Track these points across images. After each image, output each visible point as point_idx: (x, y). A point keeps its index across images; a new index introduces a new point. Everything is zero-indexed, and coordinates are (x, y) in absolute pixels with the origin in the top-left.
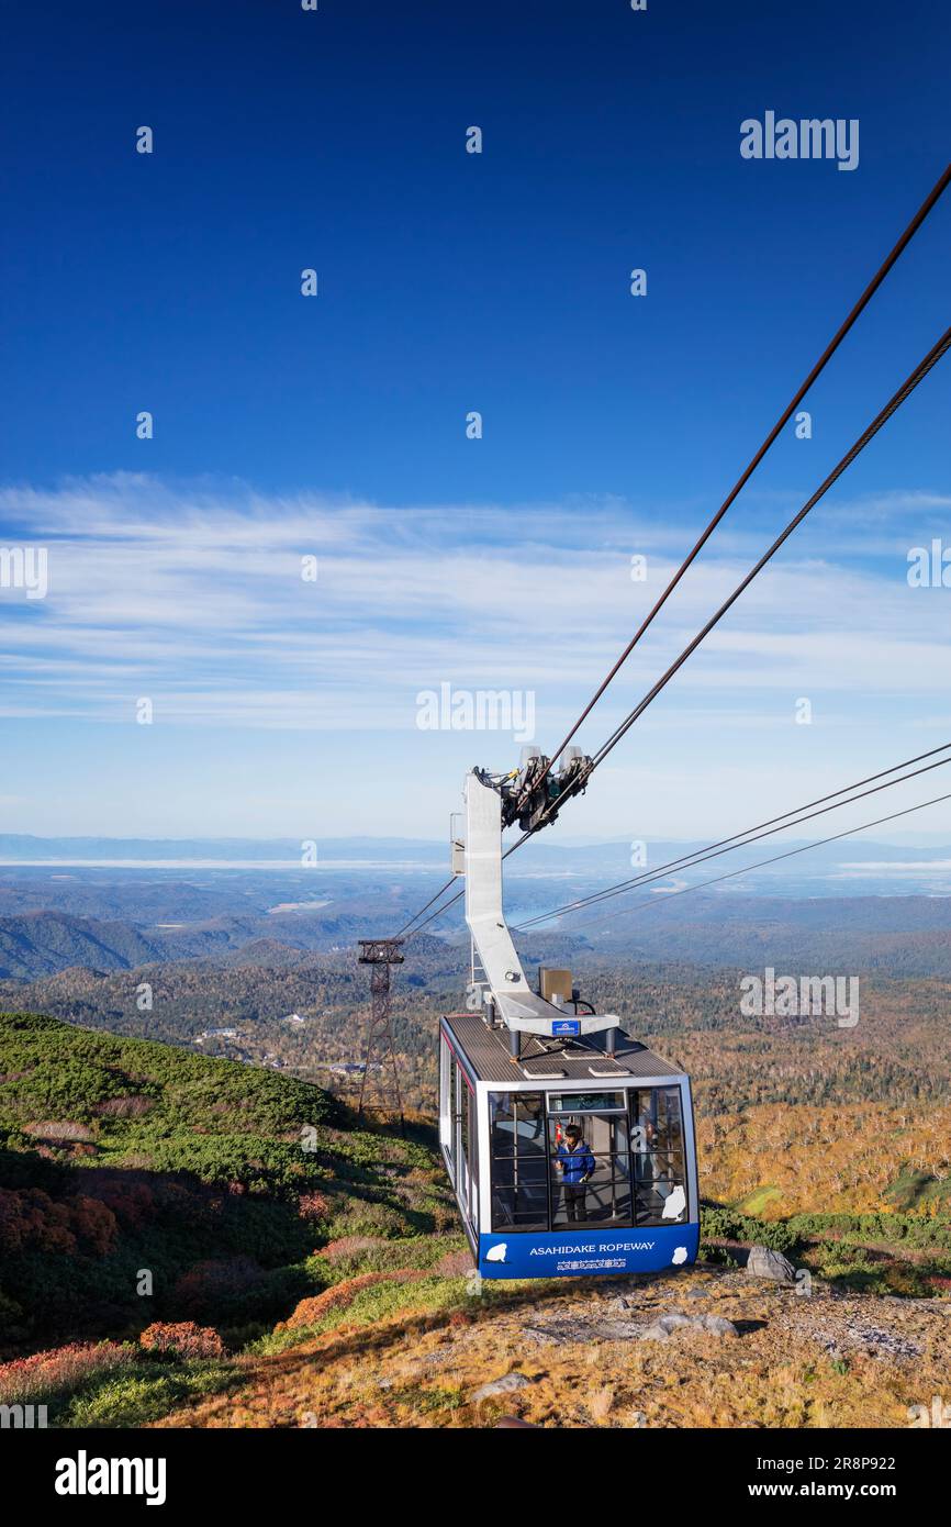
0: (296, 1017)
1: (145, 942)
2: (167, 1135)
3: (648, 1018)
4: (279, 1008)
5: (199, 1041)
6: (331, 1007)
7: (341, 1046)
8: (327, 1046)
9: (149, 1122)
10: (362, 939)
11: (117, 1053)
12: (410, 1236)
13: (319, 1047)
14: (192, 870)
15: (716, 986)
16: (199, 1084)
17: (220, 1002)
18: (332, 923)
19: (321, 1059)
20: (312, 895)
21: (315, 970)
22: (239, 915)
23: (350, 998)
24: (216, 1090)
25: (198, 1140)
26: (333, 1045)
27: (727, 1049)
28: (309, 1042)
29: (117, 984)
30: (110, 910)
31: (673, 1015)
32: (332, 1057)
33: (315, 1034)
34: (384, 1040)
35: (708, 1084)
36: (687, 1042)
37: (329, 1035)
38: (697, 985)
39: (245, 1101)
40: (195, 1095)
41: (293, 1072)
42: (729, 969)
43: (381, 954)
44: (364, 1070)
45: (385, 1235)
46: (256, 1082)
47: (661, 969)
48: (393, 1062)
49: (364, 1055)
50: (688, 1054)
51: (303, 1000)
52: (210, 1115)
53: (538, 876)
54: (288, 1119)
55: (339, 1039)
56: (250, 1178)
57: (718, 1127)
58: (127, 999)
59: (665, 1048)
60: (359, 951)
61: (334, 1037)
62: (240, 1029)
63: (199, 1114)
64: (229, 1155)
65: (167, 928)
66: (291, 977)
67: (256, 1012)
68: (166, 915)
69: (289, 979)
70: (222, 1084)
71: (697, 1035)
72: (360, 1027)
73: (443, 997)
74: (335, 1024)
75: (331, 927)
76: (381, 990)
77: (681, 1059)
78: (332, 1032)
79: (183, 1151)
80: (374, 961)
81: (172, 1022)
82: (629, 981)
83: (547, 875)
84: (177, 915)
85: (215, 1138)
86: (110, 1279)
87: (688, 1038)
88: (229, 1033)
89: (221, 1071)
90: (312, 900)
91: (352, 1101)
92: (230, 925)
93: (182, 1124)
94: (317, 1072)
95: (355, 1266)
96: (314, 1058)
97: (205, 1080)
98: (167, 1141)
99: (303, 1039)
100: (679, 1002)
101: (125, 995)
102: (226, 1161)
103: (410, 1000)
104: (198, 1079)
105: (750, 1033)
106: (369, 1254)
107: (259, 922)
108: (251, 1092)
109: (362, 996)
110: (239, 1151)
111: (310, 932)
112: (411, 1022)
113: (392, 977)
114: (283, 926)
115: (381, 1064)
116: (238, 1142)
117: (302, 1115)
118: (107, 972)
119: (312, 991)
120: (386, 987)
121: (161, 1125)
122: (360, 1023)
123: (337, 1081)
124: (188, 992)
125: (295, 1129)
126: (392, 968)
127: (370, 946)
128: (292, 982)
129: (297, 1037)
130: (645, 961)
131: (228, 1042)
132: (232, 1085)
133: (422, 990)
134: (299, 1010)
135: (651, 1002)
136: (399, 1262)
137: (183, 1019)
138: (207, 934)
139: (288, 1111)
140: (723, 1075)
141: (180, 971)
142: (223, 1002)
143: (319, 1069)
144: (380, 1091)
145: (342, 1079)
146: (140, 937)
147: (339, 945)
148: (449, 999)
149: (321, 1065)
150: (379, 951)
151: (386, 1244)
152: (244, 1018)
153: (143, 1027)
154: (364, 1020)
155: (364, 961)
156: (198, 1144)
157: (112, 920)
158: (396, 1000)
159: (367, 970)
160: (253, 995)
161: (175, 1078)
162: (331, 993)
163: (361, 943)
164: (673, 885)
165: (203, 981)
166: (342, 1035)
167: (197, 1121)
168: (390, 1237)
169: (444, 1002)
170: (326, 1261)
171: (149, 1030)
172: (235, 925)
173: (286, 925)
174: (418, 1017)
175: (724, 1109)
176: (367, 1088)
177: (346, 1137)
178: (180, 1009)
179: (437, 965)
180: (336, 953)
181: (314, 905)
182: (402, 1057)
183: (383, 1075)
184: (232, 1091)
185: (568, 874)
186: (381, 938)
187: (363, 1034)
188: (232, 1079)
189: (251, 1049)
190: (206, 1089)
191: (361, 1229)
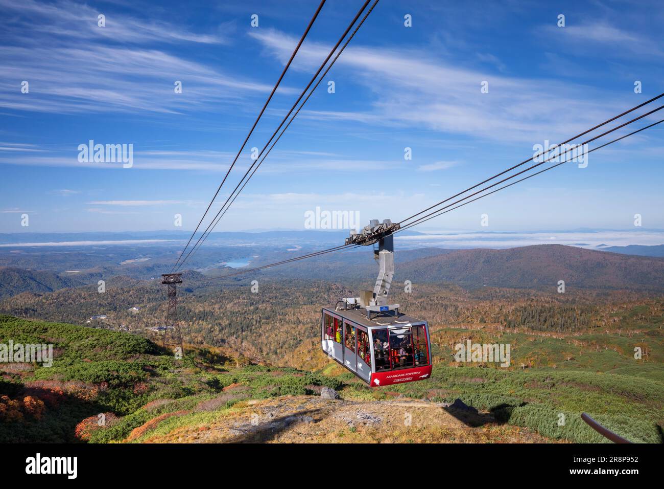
0: (134, 308)
1: (60, 279)
2: (71, 364)
3: (286, 301)
4: (127, 305)
5: (88, 322)
6: (151, 303)
7: (156, 319)
8: (149, 320)
9: (62, 359)
10: (164, 274)
11: (46, 330)
12: (184, 397)
13: (145, 320)
14: (83, 246)
15: (313, 287)
16: (87, 340)
17: (98, 304)
18: (151, 268)
19: (146, 326)
20: (141, 256)
21: (143, 288)
22: (107, 266)
23: (159, 299)
24: (95, 342)
25: (85, 365)
26: (152, 319)
27: (316, 312)
28: (140, 319)
29: (47, 299)
30: (42, 265)
31: (296, 299)
32: (152, 324)
33: (143, 315)
34: (174, 316)
35: (310, 325)
36: (301, 310)
37: (150, 315)
38: (305, 287)
39: (109, 346)
40: (85, 345)
41: (134, 332)
42: (318, 280)
43: (172, 280)
44: (165, 329)
45: (173, 397)
46: (114, 338)
47: (291, 282)
48: (178, 325)
49: (166, 323)
50: (301, 314)
51: (138, 301)
52: (93, 354)
53: (241, 245)
54: (130, 352)
55: (154, 317)
56: (110, 379)
57: (313, 342)
58: (52, 306)
59: (292, 312)
60: (163, 279)
61: (152, 316)
62: (108, 315)
63: (87, 354)
64: (102, 370)
65: (71, 273)
66: (132, 291)
67: (116, 308)
68: (71, 267)
69: (131, 293)
70: (98, 339)
71: (305, 307)
72: (164, 311)
73: (200, 297)
74: (153, 310)
75: (150, 269)
76: (172, 295)
77: (299, 317)
78: (151, 314)
79: (79, 371)
80: (169, 283)
81: (75, 314)
82: (279, 286)
83: (244, 245)
84: (76, 267)
85: (95, 363)
86: (42, 430)
87: (302, 308)
88: (103, 317)
89: (97, 334)
90: (141, 258)
91: (160, 343)
92: (102, 271)
93: (78, 359)
94: (145, 332)
95: (159, 412)
96: (143, 326)
97: (89, 339)
98: (71, 367)
99: (137, 318)
100: (298, 294)
101: (51, 304)
102: (99, 373)
103: (186, 299)
104: (86, 338)
105: (326, 305)
106: (165, 406)
107: (116, 268)
108: (112, 342)
109: (165, 298)
110: (106, 368)
111: (141, 272)
112: (187, 308)
113: (177, 289)
114: (128, 269)
115: (173, 326)
116: (105, 364)
117: (136, 351)
118: (41, 294)
119: (142, 297)
120: (175, 293)
121: (69, 360)
122: (164, 310)
123: (154, 334)
124: (82, 301)
125: (133, 356)
126: (178, 285)
127: (167, 277)
128: (132, 294)
129: (135, 317)
130: (285, 279)
131: (103, 321)
132: (103, 339)
133: (191, 294)
134: (136, 305)
135: (287, 295)
136: (179, 408)
137: (80, 312)
138: (92, 275)
139: (129, 349)
140: (315, 321)
141: (78, 291)
142: (100, 304)
143: (146, 330)
144: (173, 338)
145: (156, 333)
146: (58, 277)
147: (154, 277)
148: (203, 297)
149: (147, 328)
150: (171, 278)
151: (173, 401)
152: (110, 310)
153: (61, 317)
154: (166, 308)
155: (164, 283)
156: (87, 367)
157: (43, 270)
158: (180, 299)
159: (166, 287)
160: (114, 300)
161: (75, 338)
162: (151, 297)
163: (163, 275)
164: (296, 248)
165: (90, 295)
166: (156, 315)
167: (86, 357)
168: (176, 398)
169: (201, 298)
170: (147, 412)
171: (64, 319)
172: (105, 270)
173: (129, 269)
174: (190, 305)
175: (315, 336)
176: (167, 336)
177: (157, 357)
178: (79, 308)
179: (198, 284)
180: (151, 281)
181: (142, 260)
182: (183, 322)
183: (175, 330)
184: (103, 342)
185: (253, 244)
186: (172, 273)
187: (165, 314)
188: (103, 337)
189: (113, 323)
190: (90, 342)
191: (162, 396)
